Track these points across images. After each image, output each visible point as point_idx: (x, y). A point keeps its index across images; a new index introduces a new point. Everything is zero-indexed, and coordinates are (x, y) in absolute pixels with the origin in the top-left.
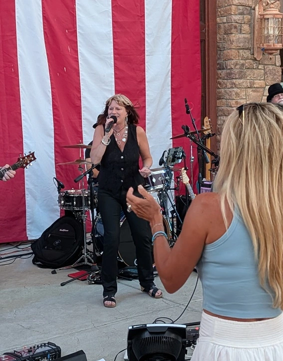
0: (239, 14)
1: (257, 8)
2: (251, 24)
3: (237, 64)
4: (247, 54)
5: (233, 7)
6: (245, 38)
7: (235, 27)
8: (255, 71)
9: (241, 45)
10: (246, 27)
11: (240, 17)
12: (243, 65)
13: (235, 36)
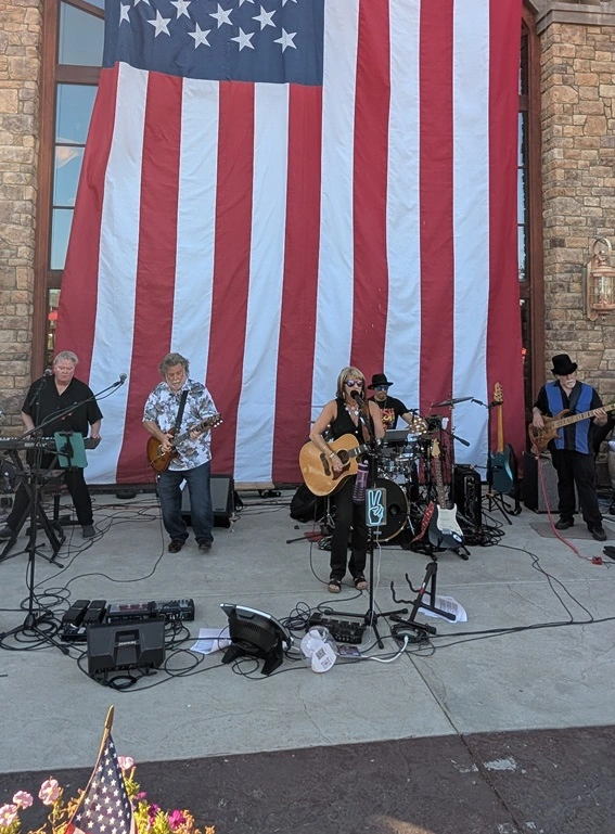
0: (567, 272)
1: (589, 265)
2: (582, 281)
3: (563, 325)
4: (579, 314)
5: (558, 266)
6: (573, 297)
7: (561, 286)
8: (591, 333)
9: (570, 304)
10: (576, 286)
11: (569, 275)
12: (572, 326)
13: (560, 296)
